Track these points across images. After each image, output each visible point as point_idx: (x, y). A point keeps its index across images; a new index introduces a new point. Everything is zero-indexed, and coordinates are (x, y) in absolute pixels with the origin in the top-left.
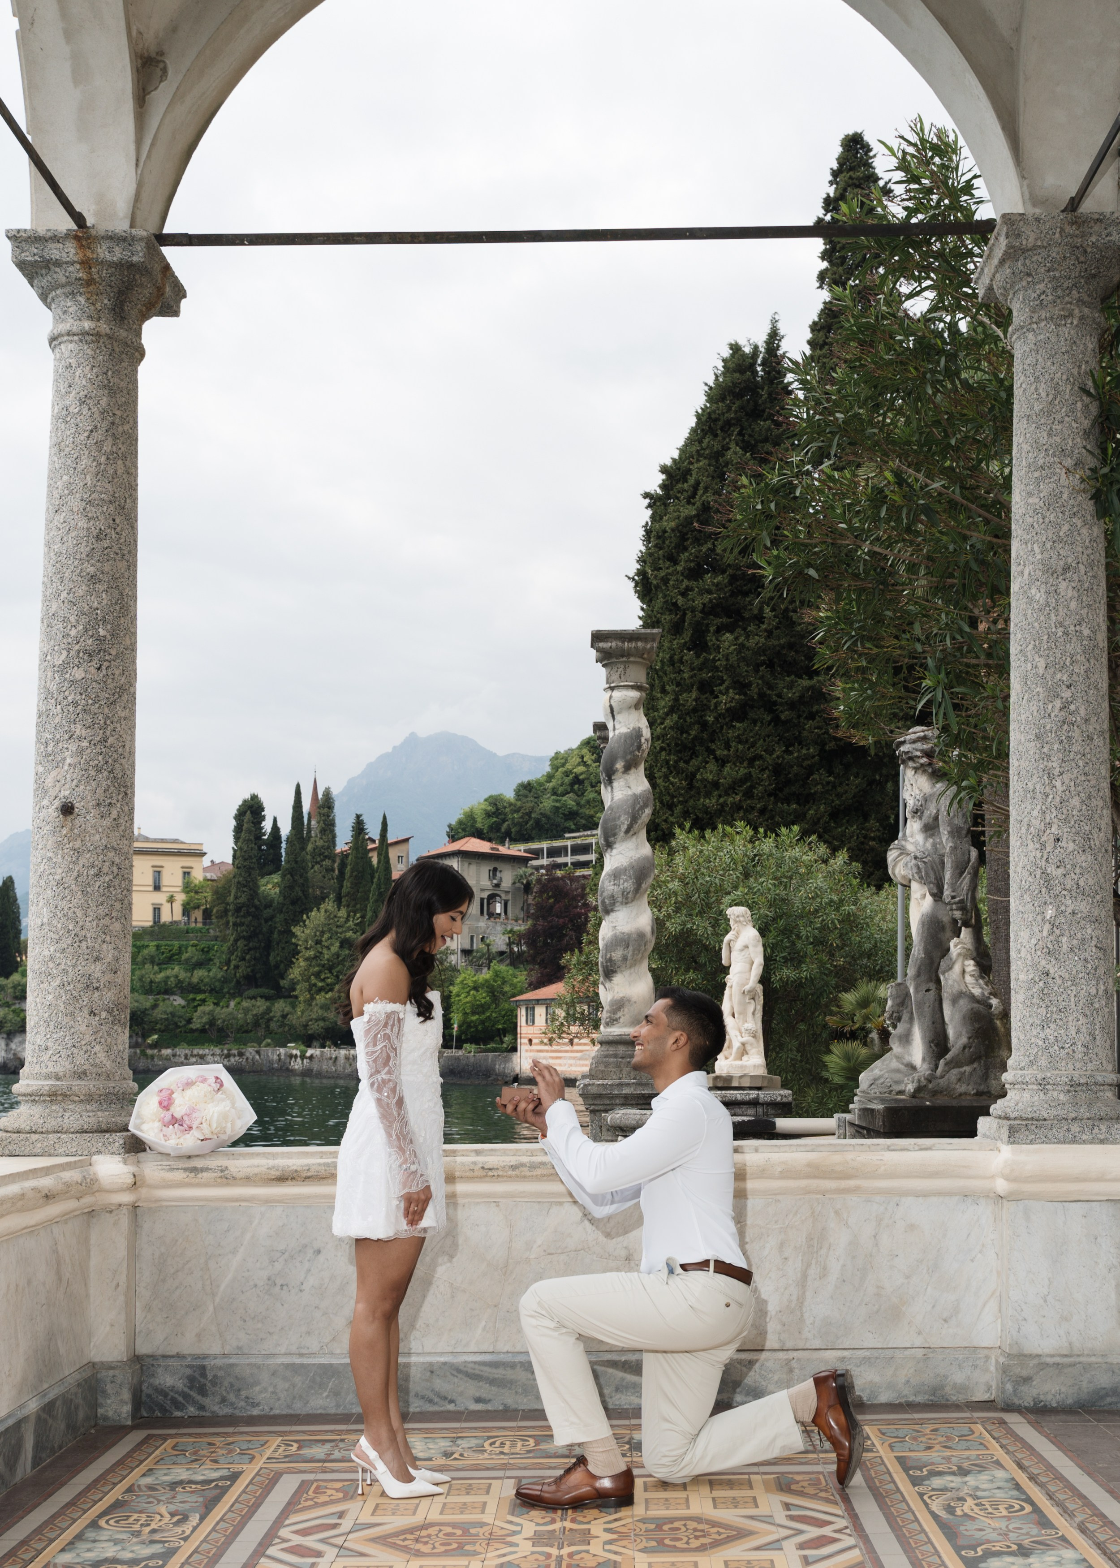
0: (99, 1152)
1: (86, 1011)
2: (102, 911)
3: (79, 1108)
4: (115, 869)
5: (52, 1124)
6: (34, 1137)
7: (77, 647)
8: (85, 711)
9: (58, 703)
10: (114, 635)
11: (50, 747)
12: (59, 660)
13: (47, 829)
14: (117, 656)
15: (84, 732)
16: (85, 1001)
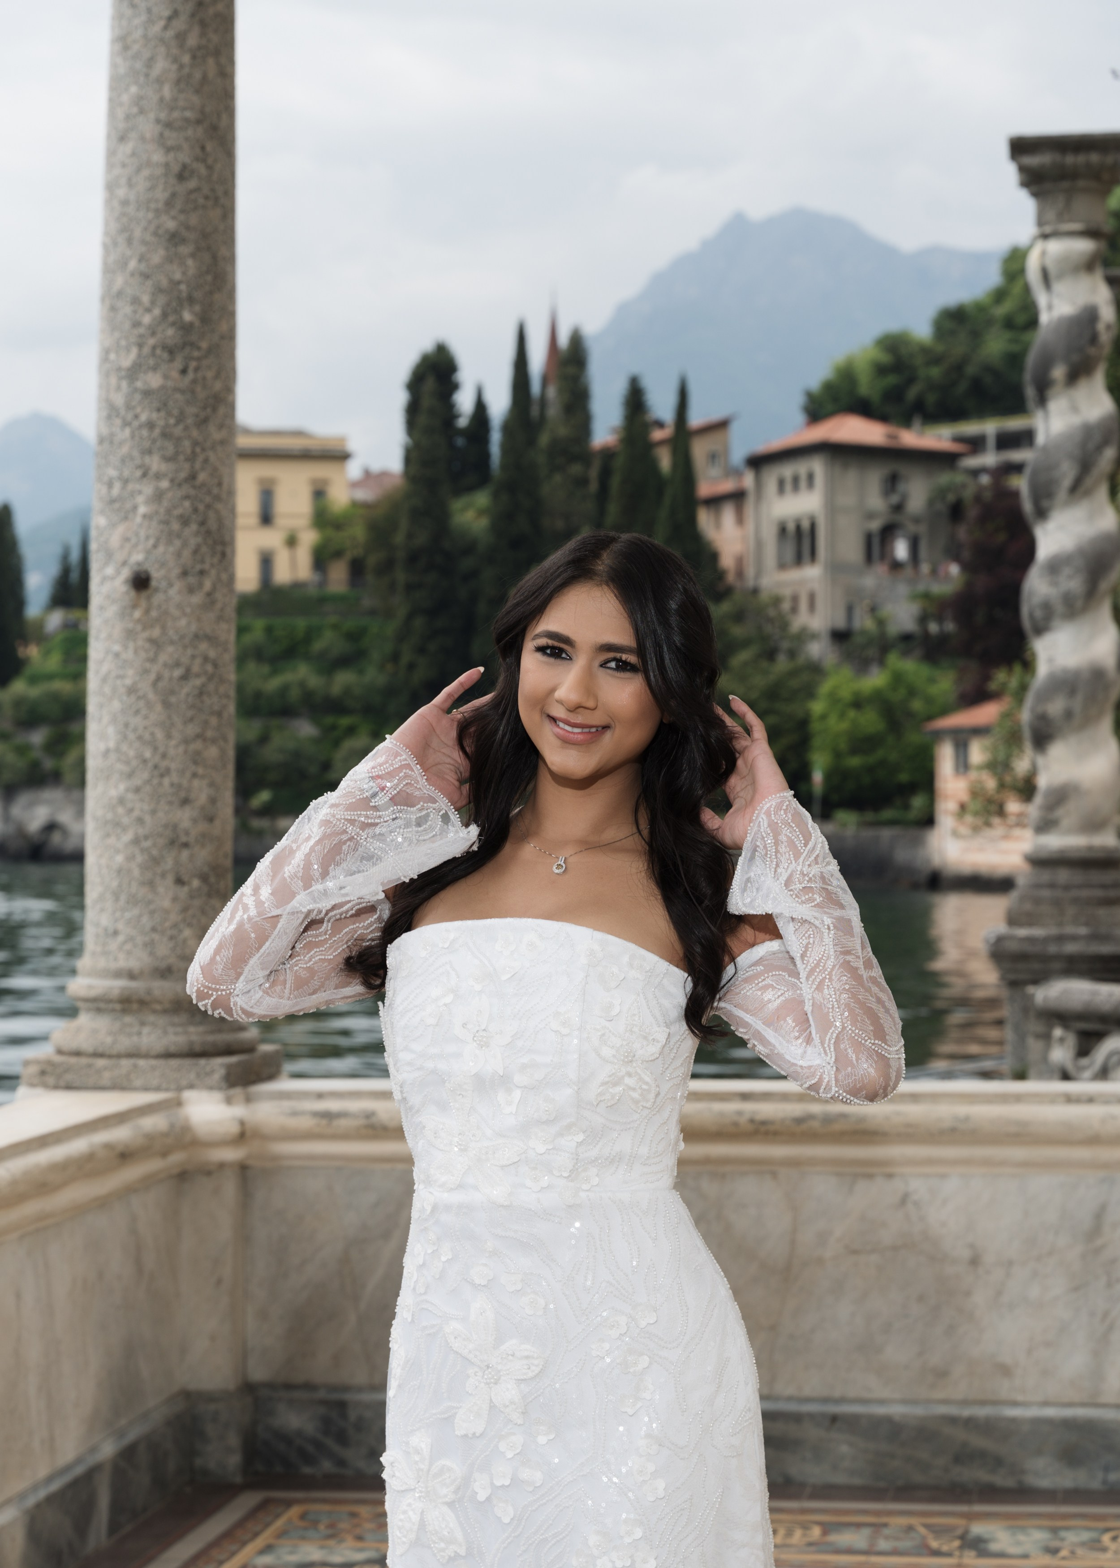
0: (191, 1086)
1: (170, 879)
2: (192, 729)
3: (162, 1020)
4: (209, 668)
5: (125, 1043)
6: (101, 1063)
7: (151, 341)
8: (165, 435)
9: (126, 424)
10: (205, 319)
11: (116, 490)
12: (127, 361)
13: (112, 610)
14: (209, 351)
15: (164, 467)
16: (169, 863)
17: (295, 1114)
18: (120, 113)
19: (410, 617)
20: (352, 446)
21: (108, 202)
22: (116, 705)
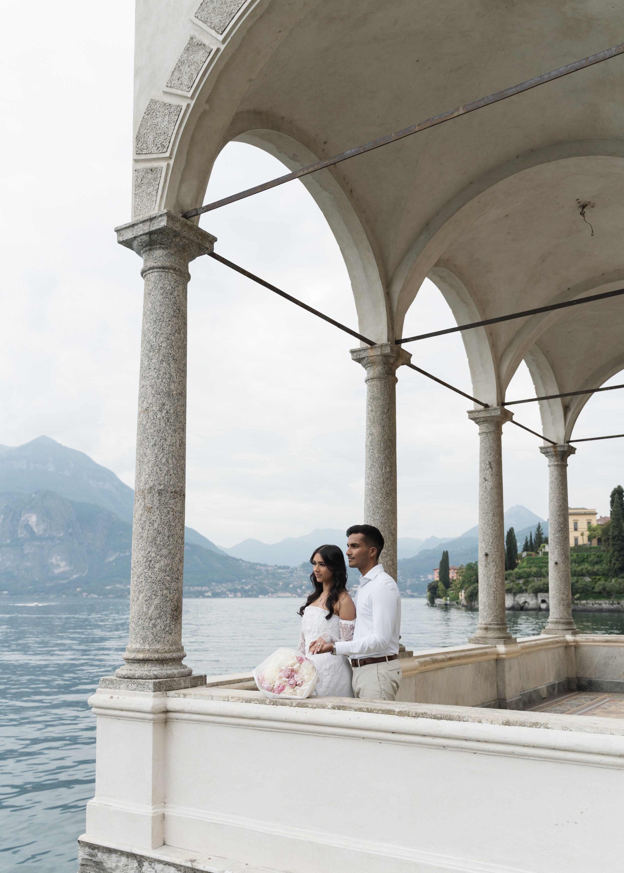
1: (562, 605)
2: (564, 584)
3: (562, 625)
4: (566, 575)
5: (556, 628)
6: (553, 631)
8: (559, 543)
9: (553, 541)
10: (564, 526)
11: (552, 551)
12: (553, 533)
13: (552, 567)
14: (565, 531)
15: (559, 547)
16: (562, 603)
17: (582, 638)
18: (551, 498)
19: (614, 552)
20: (597, 512)
21: (549, 510)
22: (553, 581)
